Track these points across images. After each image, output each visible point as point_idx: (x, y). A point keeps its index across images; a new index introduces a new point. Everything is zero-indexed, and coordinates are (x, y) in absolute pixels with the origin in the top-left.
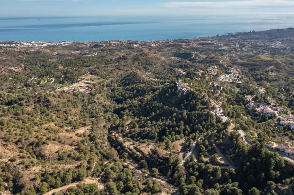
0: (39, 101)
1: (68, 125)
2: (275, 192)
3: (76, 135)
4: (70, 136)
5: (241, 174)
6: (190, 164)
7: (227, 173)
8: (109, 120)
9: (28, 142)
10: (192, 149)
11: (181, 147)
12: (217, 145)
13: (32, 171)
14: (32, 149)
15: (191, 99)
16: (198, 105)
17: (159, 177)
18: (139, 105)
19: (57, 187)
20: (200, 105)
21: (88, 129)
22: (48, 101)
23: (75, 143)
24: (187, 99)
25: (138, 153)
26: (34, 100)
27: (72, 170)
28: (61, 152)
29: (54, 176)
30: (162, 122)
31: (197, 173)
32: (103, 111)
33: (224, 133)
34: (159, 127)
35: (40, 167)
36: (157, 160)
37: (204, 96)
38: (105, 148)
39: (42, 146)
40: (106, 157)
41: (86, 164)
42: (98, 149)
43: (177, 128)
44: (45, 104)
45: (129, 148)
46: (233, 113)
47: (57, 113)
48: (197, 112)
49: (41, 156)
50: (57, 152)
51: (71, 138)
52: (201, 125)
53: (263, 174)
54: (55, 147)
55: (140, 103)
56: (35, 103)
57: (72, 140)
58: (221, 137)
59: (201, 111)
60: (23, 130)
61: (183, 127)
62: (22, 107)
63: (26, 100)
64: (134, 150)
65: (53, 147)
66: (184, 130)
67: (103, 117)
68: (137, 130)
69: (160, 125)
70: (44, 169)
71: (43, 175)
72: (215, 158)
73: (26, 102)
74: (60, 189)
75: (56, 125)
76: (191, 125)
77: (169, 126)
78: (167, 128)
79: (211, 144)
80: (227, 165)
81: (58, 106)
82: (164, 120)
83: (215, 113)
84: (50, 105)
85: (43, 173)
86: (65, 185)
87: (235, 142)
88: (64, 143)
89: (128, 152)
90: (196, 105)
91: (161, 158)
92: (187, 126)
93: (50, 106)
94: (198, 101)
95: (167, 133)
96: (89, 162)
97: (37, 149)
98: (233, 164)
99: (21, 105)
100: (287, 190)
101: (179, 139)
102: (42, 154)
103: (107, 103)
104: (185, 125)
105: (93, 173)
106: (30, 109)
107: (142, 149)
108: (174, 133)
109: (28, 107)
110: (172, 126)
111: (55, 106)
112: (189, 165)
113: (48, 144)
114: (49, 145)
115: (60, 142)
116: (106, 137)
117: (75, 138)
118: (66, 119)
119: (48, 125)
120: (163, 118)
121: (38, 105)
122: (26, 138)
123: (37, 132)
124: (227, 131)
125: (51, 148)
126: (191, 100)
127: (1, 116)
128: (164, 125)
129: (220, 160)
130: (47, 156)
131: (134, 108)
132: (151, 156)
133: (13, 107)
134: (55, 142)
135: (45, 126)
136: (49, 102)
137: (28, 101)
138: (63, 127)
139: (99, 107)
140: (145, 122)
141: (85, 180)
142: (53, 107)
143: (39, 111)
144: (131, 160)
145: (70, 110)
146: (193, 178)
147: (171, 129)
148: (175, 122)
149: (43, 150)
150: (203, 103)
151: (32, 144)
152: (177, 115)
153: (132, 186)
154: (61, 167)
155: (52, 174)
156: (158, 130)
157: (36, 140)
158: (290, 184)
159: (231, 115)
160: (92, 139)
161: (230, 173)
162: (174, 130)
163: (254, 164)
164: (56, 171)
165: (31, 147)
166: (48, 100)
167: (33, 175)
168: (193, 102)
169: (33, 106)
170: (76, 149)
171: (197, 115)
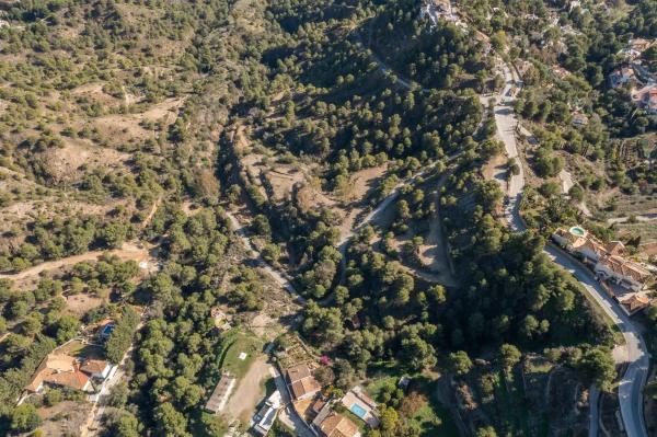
0: (95, 14)
1: (138, 90)
2: (512, 372)
3: (140, 124)
4: (123, 125)
5: (458, 302)
6: (357, 248)
7: (422, 295)
8: (238, 84)
9: (18, 139)
10: (383, 205)
11: (368, 188)
12: (440, 207)
13: (10, 215)
14: (27, 156)
15: (441, 53)
16: (451, 74)
17: (279, 265)
18: (325, 46)
19: (54, 259)
20: (458, 72)
21: (173, 110)
22: (116, 16)
23: (130, 146)
24: (429, 51)
25: (262, 191)
26: (86, 10)
27: (97, 220)
28: (91, 168)
29: (56, 230)
30: (353, 108)
31: (358, 279)
32: (236, 54)
33: (469, 179)
34: (341, 122)
35: (28, 207)
36: (295, 219)
37: (479, 45)
38: (199, 164)
39: (49, 152)
40: (191, 191)
41: (132, 208)
42: (180, 168)
43: (380, 133)
44: (109, 24)
45: (248, 175)
46: (542, 106)
47: (125, 51)
48: (443, 93)
49: (43, 175)
50: (81, 168)
51: (124, 131)
52: (441, 134)
53: (506, 319)
54: (79, 154)
55: (327, 39)
56: (86, 17)
57: (127, 137)
58: (459, 186)
59: (455, 90)
60: (14, 105)
61: (395, 131)
62: (55, 28)
63: (67, 9)
64: (258, 181)
65: (73, 155)
66: (398, 140)
67: (225, 75)
68: (291, 121)
69: (343, 117)
70: (35, 213)
71: (31, 226)
72: (415, 247)
73: (66, 16)
74: (59, 263)
75: (104, 90)
76: (419, 128)
77: (363, 125)
78: (356, 127)
79: (426, 204)
80: (436, 273)
81: (139, 31)
82: (357, 102)
83: (490, 101)
84: (120, 26)
85: (33, 220)
86: (73, 254)
87: (480, 214)
88: (105, 145)
89: (242, 184)
90: (447, 71)
91: (302, 216)
92: (407, 131)
93: (118, 31)
94: (456, 61)
95: (354, 142)
96: (139, 204)
97: (38, 156)
98: (453, 272)
99: (52, 22)
100: (543, 377)
101: (371, 166)
102: (48, 171)
103: (257, 28)
104: (402, 126)
105: (145, 233)
106: (74, 35)
107: (275, 180)
108: (368, 145)
109: (71, 29)
110: (371, 125)
111: (132, 31)
112: (354, 251)
113: (61, 147)
114: (65, 150)
115: (95, 141)
116: (216, 134)
117: (136, 132)
118: (137, 74)
119: (86, 90)
120: (356, 97)
121: (93, 24)
122: (15, 128)
123: (54, 109)
124: (479, 173)
125: (69, 157)
126: (437, 57)
127: (3, 52)
128: (354, 117)
129: (426, 254)
130: (59, 175)
131: (309, 55)
132: (287, 203)
133: (34, 30)
134: (85, 140)
135: (78, 91)
136: (119, 17)
137: (71, 13)
138: (120, 98)
139: (233, 40)
140: (314, 103)
141: (125, 245)
142: (125, 31)
143: (91, 43)
144: (245, 206)
145: (158, 46)
146: (343, 291)
147: (366, 132)
148: (380, 115)
149: (50, 162)
150: (470, 67)
151: (25, 144)
152: (393, 95)
153: (207, 283)
154: (77, 209)
155: (49, 227)
156: (334, 131)
157: (37, 135)
158: (559, 361)
159: (535, 111)
160: (175, 137)
161: (431, 297)
162: (371, 138)
163: (498, 285)
164: (63, 218)
165: (25, 151)
166: (115, 13)
167: (10, 223)
168: (441, 62)
169: (82, 27)
170: (128, 163)
171: (441, 102)
